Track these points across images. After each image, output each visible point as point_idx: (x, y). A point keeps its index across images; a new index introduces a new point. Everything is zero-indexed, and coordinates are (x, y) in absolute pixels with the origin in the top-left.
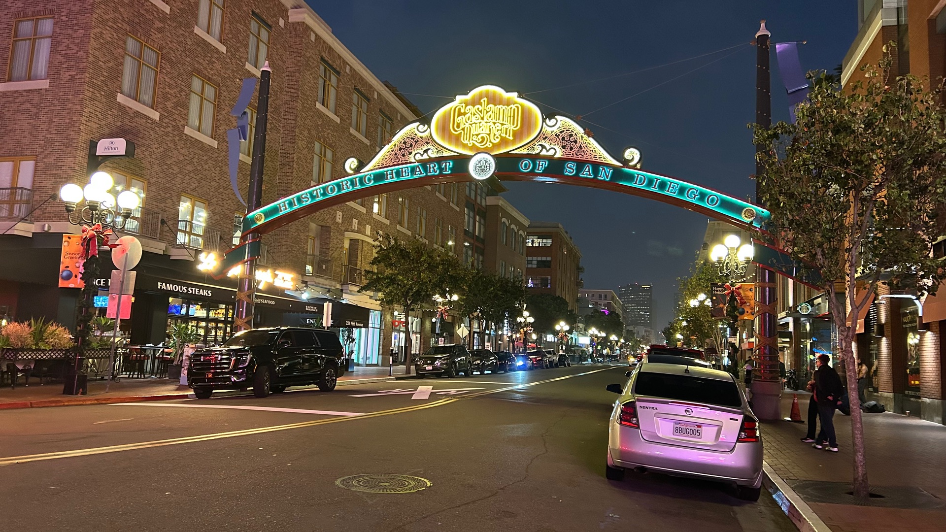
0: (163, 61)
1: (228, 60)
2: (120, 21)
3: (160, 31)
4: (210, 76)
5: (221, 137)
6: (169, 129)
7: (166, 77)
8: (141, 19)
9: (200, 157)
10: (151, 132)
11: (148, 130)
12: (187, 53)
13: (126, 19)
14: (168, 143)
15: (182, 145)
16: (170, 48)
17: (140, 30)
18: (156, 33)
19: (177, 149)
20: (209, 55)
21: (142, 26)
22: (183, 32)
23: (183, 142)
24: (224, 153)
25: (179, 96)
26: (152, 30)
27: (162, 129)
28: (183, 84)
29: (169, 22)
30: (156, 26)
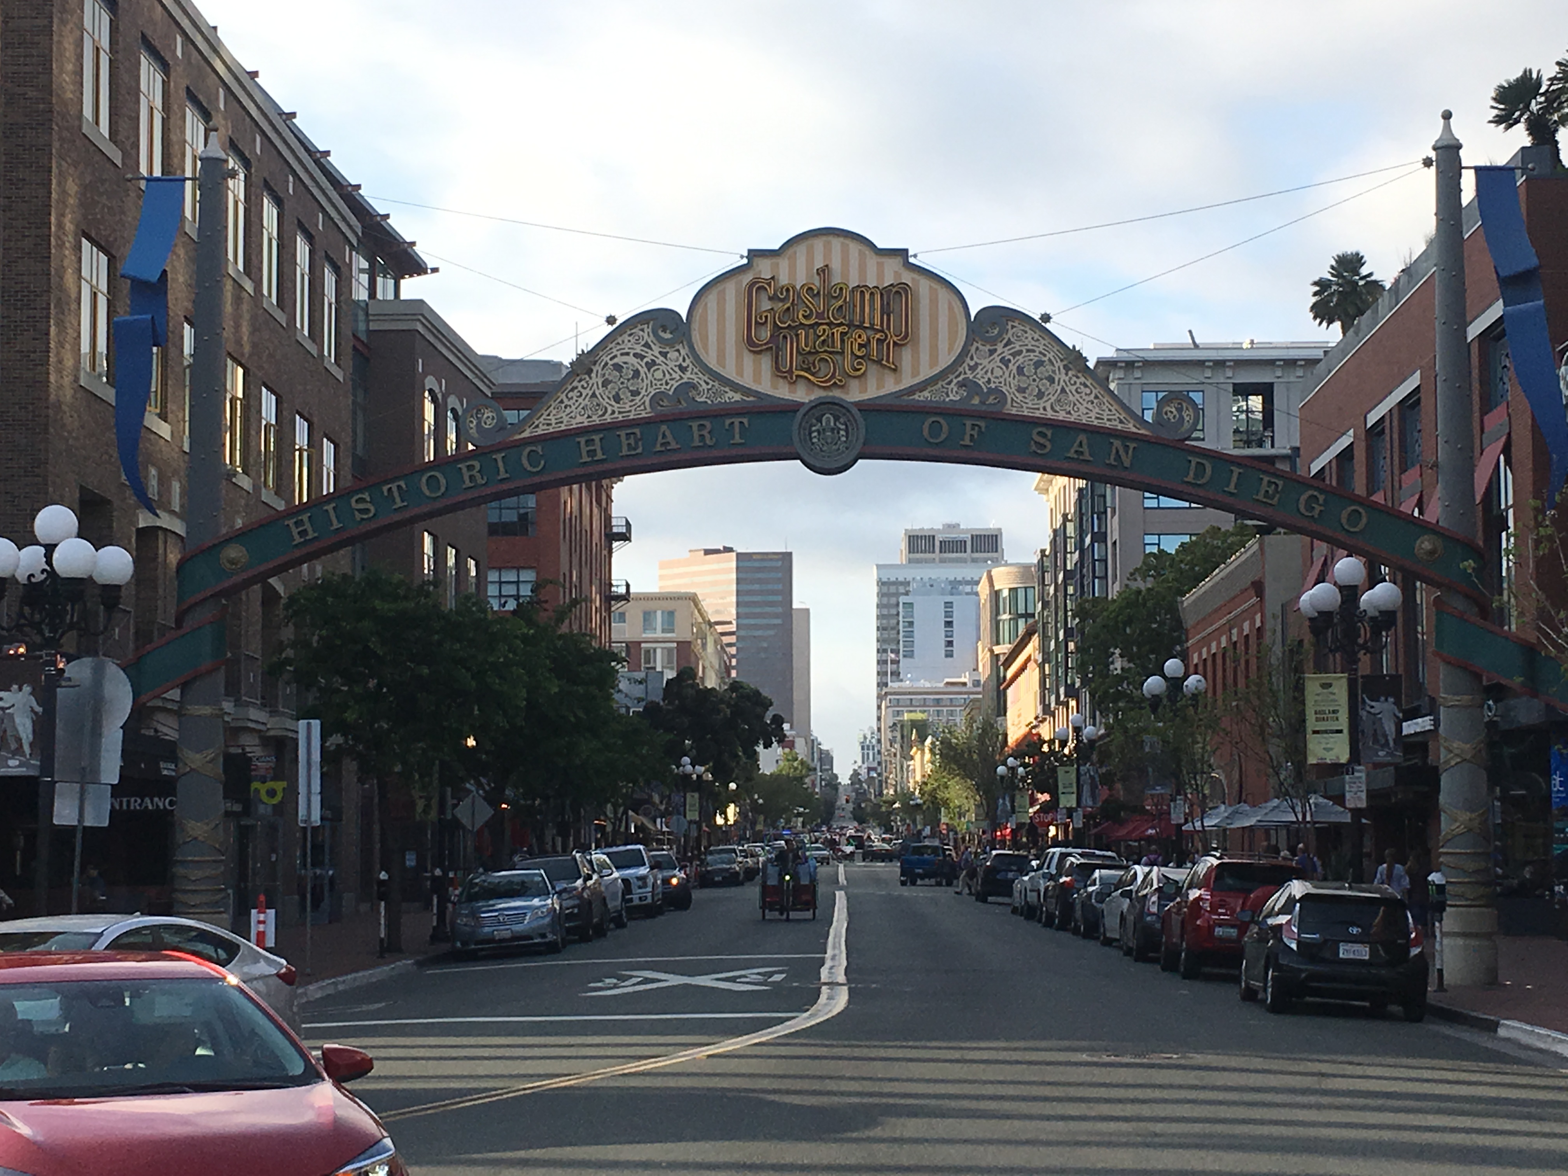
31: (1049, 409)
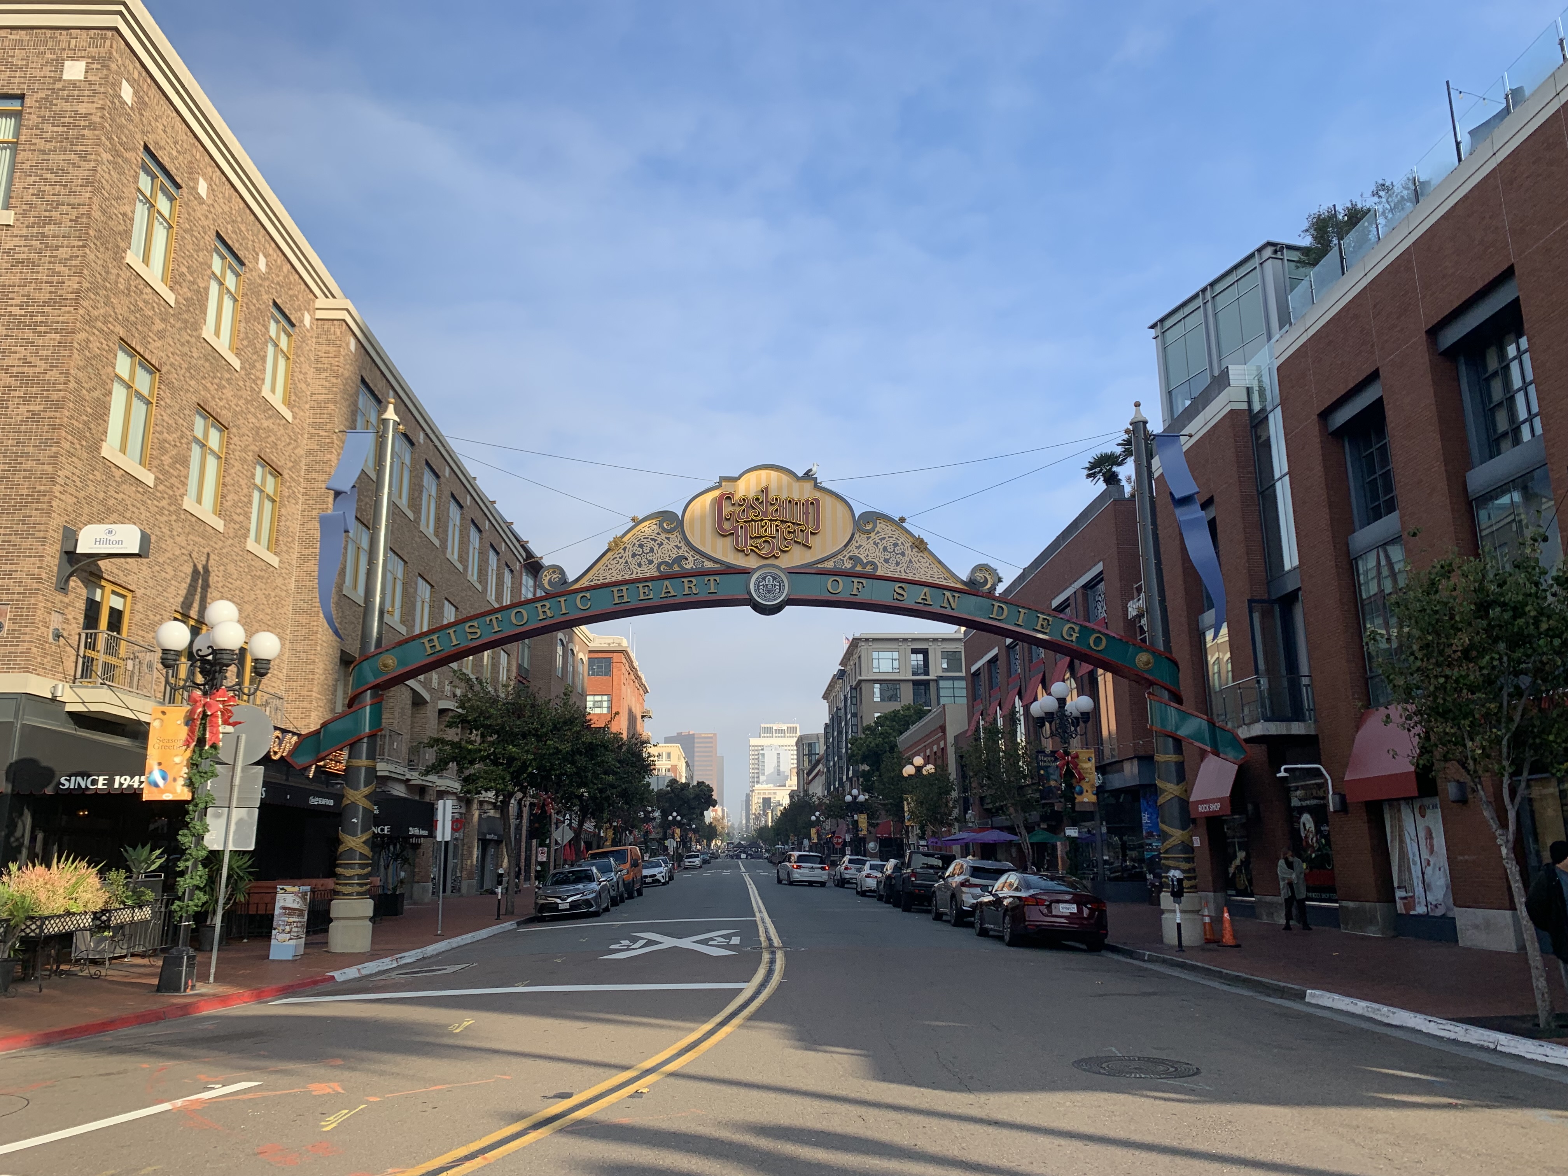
0: (162, 387)
1: (241, 383)
2: (111, 319)
3: (161, 334)
4: (219, 410)
5: (228, 513)
6: (164, 503)
7: (163, 413)
8: (138, 316)
9: (201, 548)
10: (142, 508)
11: (138, 505)
12: (192, 371)
13: (120, 317)
14: (162, 525)
15: (180, 530)
16: (172, 365)
17: (137, 335)
18: (156, 339)
19: (172, 537)
20: (219, 375)
21: (139, 328)
22: (189, 338)
23: (181, 524)
24: (230, 542)
25: (178, 444)
26: (150, 334)
27: (155, 502)
28: (185, 424)
29: (172, 321)
30: (155, 328)
31: (903, 571)
